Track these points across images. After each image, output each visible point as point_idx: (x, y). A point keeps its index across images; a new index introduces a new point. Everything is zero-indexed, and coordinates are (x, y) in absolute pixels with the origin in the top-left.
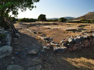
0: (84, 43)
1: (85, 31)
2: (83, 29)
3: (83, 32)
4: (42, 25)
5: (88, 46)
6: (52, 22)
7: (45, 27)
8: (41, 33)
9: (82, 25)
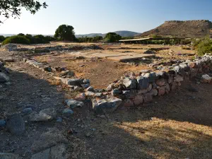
0: (158, 87)
1: (160, 61)
2: (154, 57)
3: (155, 62)
5: (166, 93)
6: (89, 44)
7: (72, 54)
8: (63, 69)
9: (152, 49)
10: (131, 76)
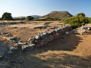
0: (50, 38)
1: (50, 27)
2: (48, 26)
3: (48, 28)
4: (7, 24)
5: (53, 40)
6: (19, 21)
7: (11, 26)
9: (47, 23)
10: (38, 34)
